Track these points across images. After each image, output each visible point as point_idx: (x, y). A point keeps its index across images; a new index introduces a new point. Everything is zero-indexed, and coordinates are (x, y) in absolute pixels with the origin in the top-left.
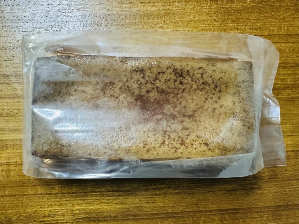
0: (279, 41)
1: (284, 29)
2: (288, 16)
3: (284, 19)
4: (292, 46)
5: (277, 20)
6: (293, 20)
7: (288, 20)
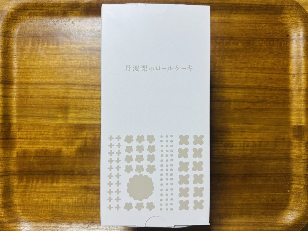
0: (257, 71)
1: (261, 64)
2: (265, 56)
3: (261, 57)
4: (265, 76)
5: (257, 58)
6: (267, 59)
7: (264, 58)
